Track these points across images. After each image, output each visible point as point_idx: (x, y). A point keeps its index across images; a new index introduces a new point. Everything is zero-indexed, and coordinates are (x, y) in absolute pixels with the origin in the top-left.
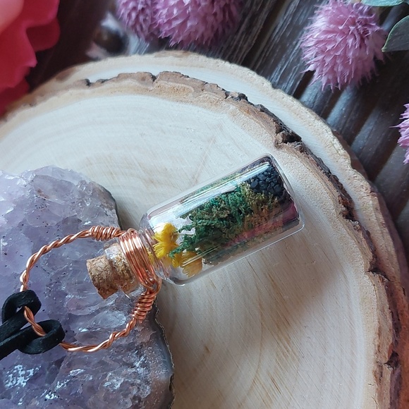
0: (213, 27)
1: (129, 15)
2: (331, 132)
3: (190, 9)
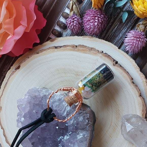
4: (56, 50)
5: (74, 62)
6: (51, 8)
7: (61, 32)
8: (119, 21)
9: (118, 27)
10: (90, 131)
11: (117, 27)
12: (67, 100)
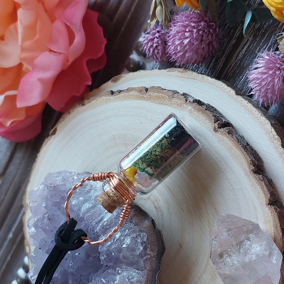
0: (202, 55)
1: (149, 50)
2: (270, 124)
3: (187, 47)
4: (112, 97)
5: (141, 123)
6: (129, 17)
7: (141, 63)
8: (252, 33)
9: (249, 46)
10: (148, 270)
11: (246, 46)
12: (101, 200)
